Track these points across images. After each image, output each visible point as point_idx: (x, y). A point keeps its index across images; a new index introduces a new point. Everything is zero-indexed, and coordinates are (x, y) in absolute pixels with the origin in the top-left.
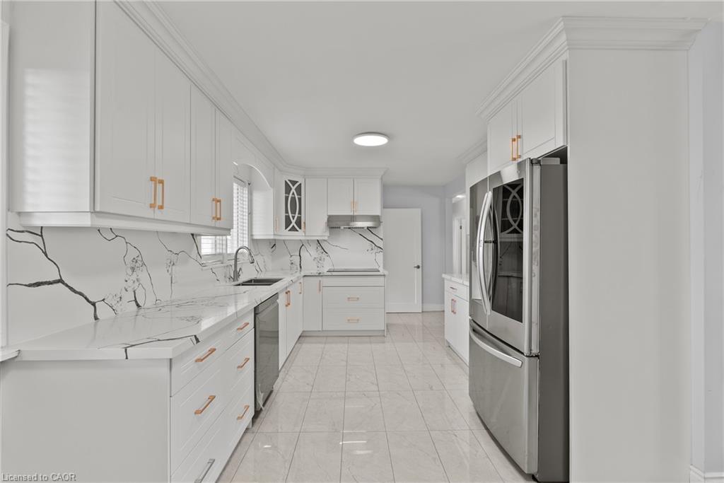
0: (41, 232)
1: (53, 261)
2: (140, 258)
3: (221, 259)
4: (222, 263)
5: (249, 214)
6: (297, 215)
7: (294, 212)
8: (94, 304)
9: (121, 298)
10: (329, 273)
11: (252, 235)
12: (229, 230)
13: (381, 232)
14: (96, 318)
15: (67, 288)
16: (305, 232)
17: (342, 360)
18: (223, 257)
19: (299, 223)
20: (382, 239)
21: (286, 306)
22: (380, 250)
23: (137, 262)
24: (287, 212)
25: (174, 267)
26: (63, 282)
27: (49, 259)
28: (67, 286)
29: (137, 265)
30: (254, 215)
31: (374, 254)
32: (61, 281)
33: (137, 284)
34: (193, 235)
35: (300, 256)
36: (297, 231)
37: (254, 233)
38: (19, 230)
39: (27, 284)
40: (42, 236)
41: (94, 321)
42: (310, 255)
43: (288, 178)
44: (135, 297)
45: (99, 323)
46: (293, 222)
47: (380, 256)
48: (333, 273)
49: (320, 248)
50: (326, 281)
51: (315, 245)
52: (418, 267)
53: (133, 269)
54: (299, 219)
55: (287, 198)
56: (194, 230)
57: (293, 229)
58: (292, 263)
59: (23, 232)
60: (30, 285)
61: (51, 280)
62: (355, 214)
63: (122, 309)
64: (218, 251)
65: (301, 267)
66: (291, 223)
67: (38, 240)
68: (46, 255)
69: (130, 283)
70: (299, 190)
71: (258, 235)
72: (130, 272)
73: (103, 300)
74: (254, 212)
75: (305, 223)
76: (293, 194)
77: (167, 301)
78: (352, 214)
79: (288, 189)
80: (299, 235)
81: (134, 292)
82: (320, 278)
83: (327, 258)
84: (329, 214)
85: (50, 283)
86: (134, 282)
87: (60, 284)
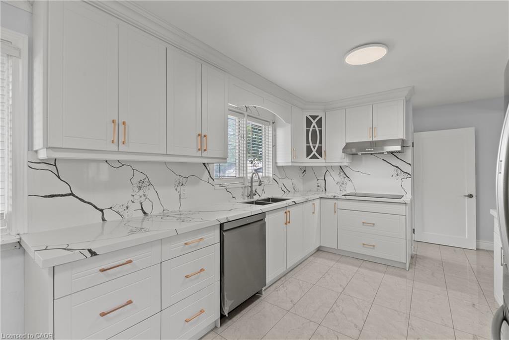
0: (55, 163)
1: (65, 182)
2: (147, 180)
3: (243, 181)
4: (244, 184)
5: (273, 146)
6: (317, 145)
7: (314, 142)
8: (102, 211)
9: (127, 207)
10: (344, 197)
11: (276, 163)
12: (226, 159)
13: (408, 156)
14: (104, 220)
15: (77, 199)
16: (325, 159)
17: (341, 286)
18: (244, 180)
19: (320, 151)
20: (410, 164)
21: (286, 224)
22: (406, 175)
23: (143, 182)
24: (308, 142)
25: (182, 187)
26: (74, 195)
27: (61, 180)
28: (77, 197)
29: (144, 185)
30: (277, 147)
31: (400, 179)
32: (72, 194)
33: (143, 198)
34: (204, 164)
35: (325, 180)
36: (318, 158)
37: (277, 162)
38: (36, 162)
39: (43, 195)
40: (55, 165)
41: (102, 221)
42: (333, 179)
43: (308, 114)
44: (142, 207)
45: (106, 224)
46: (314, 152)
47: (408, 183)
48: (348, 197)
49: (342, 173)
50: (341, 204)
51: (338, 171)
52: (471, 196)
53: (140, 188)
54: (320, 149)
55: (308, 131)
56: (205, 161)
57: (314, 157)
58: (318, 186)
59: (40, 163)
60: (45, 197)
61: (63, 193)
62: (375, 139)
63: (128, 215)
64: (241, 175)
65: (325, 190)
66: (312, 151)
67: (53, 169)
68: (59, 178)
69: (137, 197)
70: (319, 123)
71: (281, 162)
72: (137, 190)
73: (111, 208)
74: (277, 144)
75: (325, 152)
76: (314, 127)
77: (175, 212)
78: (371, 140)
79: (309, 124)
80: (319, 162)
81: (141, 204)
82: (335, 201)
83: (349, 183)
84: (347, 142)
85: (62, 195)
86: (141, 197)
87: (71, 196)
